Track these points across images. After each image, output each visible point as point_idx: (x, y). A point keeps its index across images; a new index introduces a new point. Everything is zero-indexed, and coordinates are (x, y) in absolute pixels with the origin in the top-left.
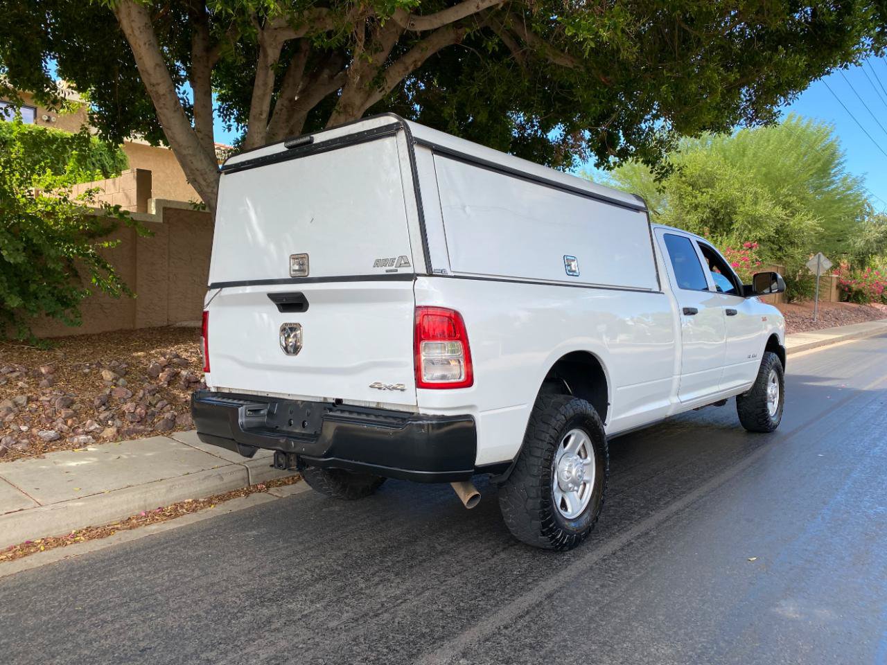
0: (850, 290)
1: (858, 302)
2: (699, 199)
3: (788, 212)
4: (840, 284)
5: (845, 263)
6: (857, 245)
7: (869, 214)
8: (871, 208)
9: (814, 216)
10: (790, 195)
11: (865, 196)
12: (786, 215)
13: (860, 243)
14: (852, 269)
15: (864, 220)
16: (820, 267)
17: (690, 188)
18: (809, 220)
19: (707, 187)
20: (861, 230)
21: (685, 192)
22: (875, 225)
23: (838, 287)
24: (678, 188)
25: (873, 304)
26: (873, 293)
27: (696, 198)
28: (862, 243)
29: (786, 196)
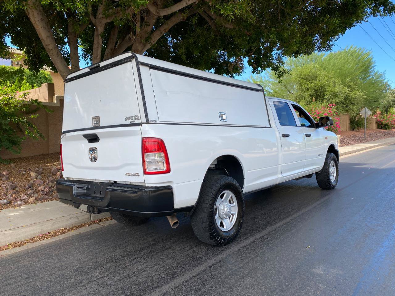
0: (382, 124)
1: (386, 129)
2: (309, 85)
3: (350, 89)
4: (377, 121)
5: (378, 111)
6: (384, 103)
7: (388, 89)
8: (389, 86)
9: (362, 91)
10: (351, 82)
11: (386, 81)
12: (349, 91)
13: (385, 102)
14: (382, 114)
15: (386, 91)
16: (366, 114)
17: (305, 81)
18: (359, 93)
19: (313, 80)
20: (385, 97)
21: (303, 83)
22: (391, 94)
23: (376, 123)
24: (299, 81)
25: (393, 130)
26: (392, 124)
27: (308, 85)
28: (386, 102)
29: (349, 82)
